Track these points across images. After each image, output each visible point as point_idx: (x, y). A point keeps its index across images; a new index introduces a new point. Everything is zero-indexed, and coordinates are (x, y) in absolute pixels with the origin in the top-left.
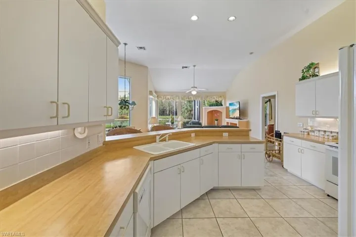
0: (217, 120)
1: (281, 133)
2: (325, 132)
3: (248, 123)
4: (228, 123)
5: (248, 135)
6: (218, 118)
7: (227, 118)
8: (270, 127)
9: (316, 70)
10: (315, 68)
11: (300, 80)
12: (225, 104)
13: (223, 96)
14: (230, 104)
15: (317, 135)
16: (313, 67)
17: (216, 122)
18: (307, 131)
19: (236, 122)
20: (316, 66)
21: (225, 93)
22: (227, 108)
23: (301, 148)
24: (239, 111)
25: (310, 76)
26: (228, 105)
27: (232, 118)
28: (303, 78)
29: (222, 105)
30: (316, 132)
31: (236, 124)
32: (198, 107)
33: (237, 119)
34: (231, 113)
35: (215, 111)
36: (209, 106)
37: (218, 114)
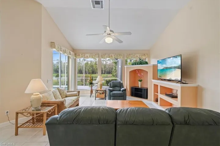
0: (141, 81)
6: (142, 79)
12: (149, 62)
13: (147, 54)
17: (139, 83)
21: (149, 50)
22: (155, 67)
26: (155, 63)
29: (146, 63)
35: (139, 70)
36: (132, 65)
37: (142, 74)
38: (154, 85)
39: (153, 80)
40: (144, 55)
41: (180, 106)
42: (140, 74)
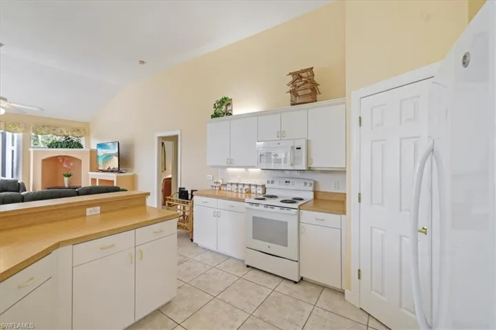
0: (69, 176)
1: (187, 191)
2: (237, 184)
3: (134, 179)
4: (94, 180)
5: (144, 204)
6: (72, 172)
7: (91, 171)
8: (166, 182)
9: (229, 108)
10: (227, 105)
11: (213, 117)
12: (88, 144)
13: (84, 130)
14: (100, 146)
15: (230, 189)
16: (226, 103)
17: (66, 179)
18: (218, 185)
19: (112, 177)
20: (229, 102)
21: (88, 124)
22: (93, 153)
23: (216, 210)
24: (117, 158)
25: (224, 113)
26: (94, 147)
27: (103, 171)
28: (216, 115)
29: (80, 146)
30: (228, 186)
31: (113, 181)
32: (15, 148)
33: (112, 171)
34: (100, 162)
35: (64, 157)
36: (49, 147)
37: (72, 164)
38: (92, 179)
39: (90, 173)
40: (78, 130)
41: (90, 185)
42: (68, 165)
